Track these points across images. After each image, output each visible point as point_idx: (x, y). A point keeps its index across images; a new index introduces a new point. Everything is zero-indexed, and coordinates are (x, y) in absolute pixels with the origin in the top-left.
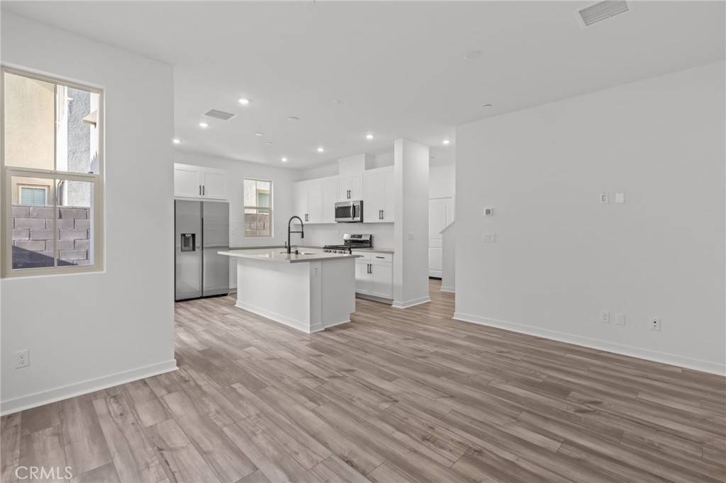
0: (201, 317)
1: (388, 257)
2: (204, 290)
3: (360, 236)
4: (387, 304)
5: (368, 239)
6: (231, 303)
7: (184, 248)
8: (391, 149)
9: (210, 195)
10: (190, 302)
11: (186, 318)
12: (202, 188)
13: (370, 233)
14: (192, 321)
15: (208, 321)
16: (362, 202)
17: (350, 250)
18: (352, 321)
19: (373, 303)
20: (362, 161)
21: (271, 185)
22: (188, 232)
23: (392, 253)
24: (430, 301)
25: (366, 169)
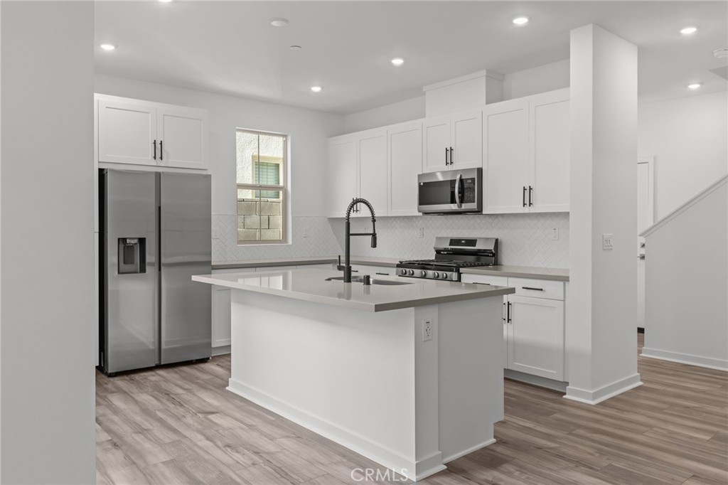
0: (160, 420)
1: (553, 288)
2: (163, 346)
3: (472, 242)
4: (555, 392)
5: (491, 247)
6: (220, 381)
7: (124, 267)
8: (563, 53)
9: (175, 160)
10: (137, 377)
11: (128, 421)
12: (158, 146)
13: (494, 234)
14: (141, 431)
15: (175, 431)
16: (480, 171)
17: (458, 271)
18: (500, 441)
19: (520, 388)
20: (478, 86)
21: (285, 143)
22: (132, 235)
23: (565, 279)
24: (640, 383)
25: (488, 103)
